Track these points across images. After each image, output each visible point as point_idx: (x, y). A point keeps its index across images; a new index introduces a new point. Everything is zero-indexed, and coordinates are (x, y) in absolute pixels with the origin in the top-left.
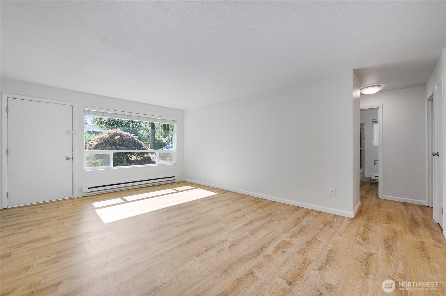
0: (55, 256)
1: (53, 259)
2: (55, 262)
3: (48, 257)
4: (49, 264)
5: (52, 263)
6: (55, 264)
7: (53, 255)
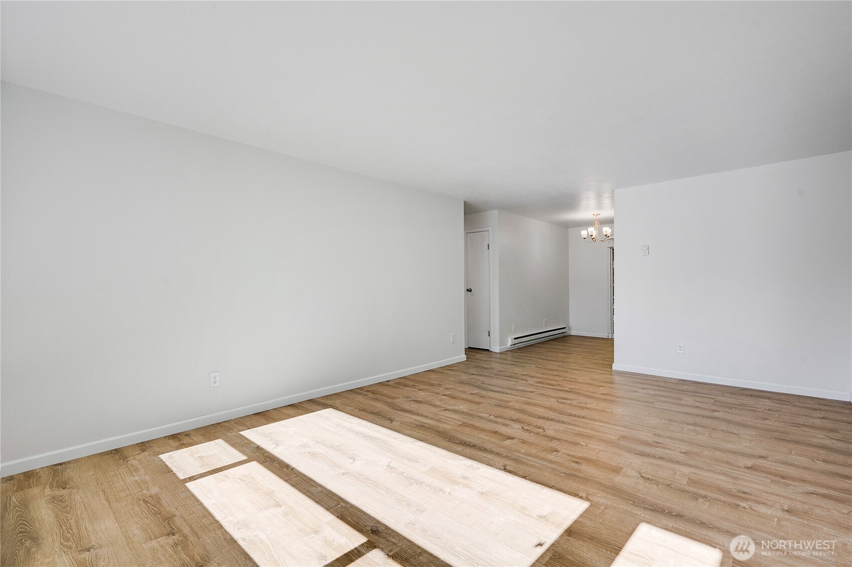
0: (741, 504)
1: (747, 500)
2: (744, 493)
3: (753, 508)
4: (755, 496)
5: (751, 494)
6: (746, 490)
7: (744, 508)
